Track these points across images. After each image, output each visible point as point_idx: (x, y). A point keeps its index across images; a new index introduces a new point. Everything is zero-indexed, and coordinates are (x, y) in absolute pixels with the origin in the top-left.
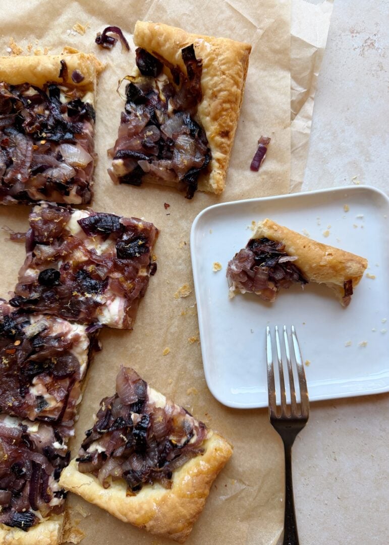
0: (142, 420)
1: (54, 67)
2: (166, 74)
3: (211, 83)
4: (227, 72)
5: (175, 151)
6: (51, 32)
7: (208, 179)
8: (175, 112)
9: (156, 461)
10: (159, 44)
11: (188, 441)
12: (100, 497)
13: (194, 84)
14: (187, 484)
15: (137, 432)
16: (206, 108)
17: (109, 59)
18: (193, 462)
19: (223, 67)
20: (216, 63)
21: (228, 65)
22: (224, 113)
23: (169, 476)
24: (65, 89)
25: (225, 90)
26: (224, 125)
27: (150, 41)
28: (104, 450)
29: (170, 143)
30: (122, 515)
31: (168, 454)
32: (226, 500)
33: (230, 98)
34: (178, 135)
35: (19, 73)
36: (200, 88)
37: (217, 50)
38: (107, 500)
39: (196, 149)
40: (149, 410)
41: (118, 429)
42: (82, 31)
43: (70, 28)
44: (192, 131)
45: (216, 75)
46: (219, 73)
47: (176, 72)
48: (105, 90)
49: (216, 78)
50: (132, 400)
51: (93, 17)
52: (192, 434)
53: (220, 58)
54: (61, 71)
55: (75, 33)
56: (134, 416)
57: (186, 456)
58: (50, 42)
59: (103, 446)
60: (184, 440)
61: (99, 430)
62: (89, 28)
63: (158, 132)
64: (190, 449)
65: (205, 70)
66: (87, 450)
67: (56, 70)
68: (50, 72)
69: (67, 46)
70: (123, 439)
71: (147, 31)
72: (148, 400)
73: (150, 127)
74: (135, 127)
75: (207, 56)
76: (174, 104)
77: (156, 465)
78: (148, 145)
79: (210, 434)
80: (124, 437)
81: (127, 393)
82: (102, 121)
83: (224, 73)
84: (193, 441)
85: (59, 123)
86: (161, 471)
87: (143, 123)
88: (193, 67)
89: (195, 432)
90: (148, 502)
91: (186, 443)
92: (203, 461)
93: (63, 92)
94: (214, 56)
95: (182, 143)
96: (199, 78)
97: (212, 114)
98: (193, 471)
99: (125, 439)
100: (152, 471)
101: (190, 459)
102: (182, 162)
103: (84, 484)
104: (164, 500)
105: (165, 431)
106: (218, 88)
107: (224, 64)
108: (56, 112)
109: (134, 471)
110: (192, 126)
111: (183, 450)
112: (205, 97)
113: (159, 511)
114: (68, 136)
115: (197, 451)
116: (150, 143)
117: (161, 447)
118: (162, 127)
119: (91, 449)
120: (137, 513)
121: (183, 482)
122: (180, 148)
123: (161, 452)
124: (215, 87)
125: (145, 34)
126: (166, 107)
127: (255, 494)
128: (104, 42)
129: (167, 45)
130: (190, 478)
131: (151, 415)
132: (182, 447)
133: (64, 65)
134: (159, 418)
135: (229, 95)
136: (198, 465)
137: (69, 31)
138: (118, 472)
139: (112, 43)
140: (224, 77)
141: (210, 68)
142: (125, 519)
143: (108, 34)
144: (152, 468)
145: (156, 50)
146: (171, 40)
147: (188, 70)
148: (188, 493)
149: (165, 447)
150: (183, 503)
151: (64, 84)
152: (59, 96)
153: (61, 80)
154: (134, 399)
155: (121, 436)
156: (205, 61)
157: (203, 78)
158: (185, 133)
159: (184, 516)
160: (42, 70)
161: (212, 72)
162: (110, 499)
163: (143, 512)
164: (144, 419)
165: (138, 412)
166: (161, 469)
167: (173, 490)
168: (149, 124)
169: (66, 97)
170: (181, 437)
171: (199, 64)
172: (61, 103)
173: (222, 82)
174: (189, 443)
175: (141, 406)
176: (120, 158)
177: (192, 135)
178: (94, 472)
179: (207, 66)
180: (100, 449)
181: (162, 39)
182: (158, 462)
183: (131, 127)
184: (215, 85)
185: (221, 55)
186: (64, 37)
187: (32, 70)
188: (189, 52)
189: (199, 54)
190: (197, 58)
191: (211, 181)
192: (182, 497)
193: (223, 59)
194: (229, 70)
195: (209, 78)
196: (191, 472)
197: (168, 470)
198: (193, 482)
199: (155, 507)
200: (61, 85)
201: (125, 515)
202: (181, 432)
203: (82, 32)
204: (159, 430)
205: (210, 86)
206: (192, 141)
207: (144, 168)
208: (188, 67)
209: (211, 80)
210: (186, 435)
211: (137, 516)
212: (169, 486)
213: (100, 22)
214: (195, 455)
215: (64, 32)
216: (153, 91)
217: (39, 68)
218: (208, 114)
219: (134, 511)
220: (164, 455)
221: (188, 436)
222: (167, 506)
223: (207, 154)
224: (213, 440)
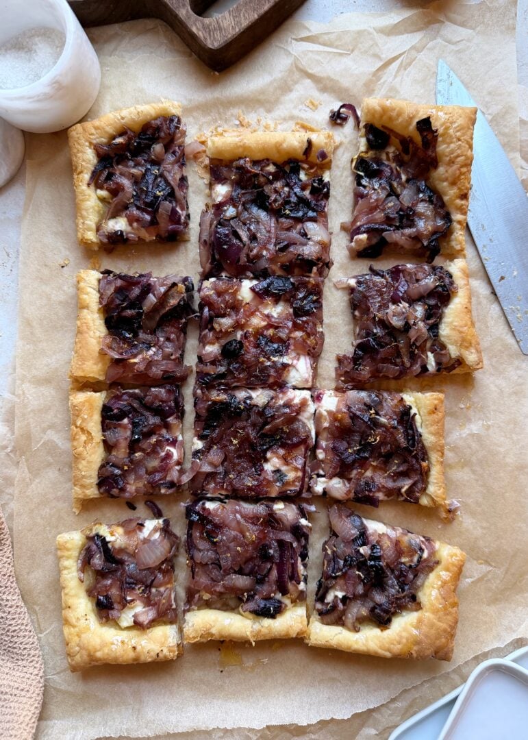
0: (372, 550)
1: (300, 145)
2: (395, 146)
3: (448, 150)
4: (462, 138)
5: (416, 219)
6: (281, 107)
7: (449, 241)
8: (408, 181)
9: (397, 588)
10: (390, 119)
11: (421, 557)
12: (356, 642)
13: (430, 153)
14: (436, 598)
15: (372, 563)
16: (443, 174)
17: (341, 135)
18: (432, 576)
19: (458, 134)
20: (451, 131)
21: (462, 131)
22: (463, 177)
23: (414, 598)
24: (306, 166)
25: (462, 156)
26: (463, 188)
27: (381, 116)
28: (344, 594)
29: (411, 211)
30: (386, 651)
31: (405, 576)
32: (472, 582)
33: (466, 162)
34: (417, 203)
35: (264, 149)
36: (436, 156)
37: (451, 119)
38: (364, 642)
39: (436, 214)
40: (373, 539)
41: (351, 566)
42: (314, 106)
43: (302, 103)
44: (430, 197)
45: (452, 143)
46: (455, 140)
47: (406, 142)
48: (338, 167)
49: (452, 146)
50: (354, 534)
51: (325, 94)
52: (422, 550)
53: (454, 126)
54: (307, 149)
55: (307, 109)
56: (362, 550)
57: (423, 574)
58: (280, 116)
59: (342, 590)
60: (416, 559)
61: (333, 575)
62: (321, 104)
63: (397, 202)
64: (424, 564)
65: (440, 139)
66: (326, 601)
67: (301, 147)
68: (295, 150)
69: (299, 121)
70: (359, 575)
71: (378, 108)
72: (368, 530)
73: (390, 198)
74: (377, 200)
75: (442, 126)
76: (407, 173)
77: (399, 592)
78: (391, 216)
79: (437, 545)
80: (360, 573)
81: (345, 529)
82: (336, 198)
83: (459, 140)
84: (425, 555)
85: (302, 200)
86: (404, 597)
87: (383, 195)
88: (429, 137)
89: (423, 547)
90: (405, 630)
91: (419, 561)
92: (441, 571)
93: (304, 169)
94: (449, 124)
95: (423, 211)
96: (435, 147)
97: (450, 179)
98: (437, 584)
99: (362, 575)
100: (397, 599)
101: (428, 575)
102: (427, 229)
103: (336, 634)
104: (420, 621)
105: (396, 556)
106: (455, 154)
107: (458, 131)
108: (297, 190)
109: (380, 605)
110: (428, 193)
111: (418, 568)
112: (440, 164)
113: (420, 633)
114: (311, 214)
115: (431, 564)
116: (393, 214)
117: (396, 573)
118: (401, 197)
119: (330, 598)
120: (399, 643)
121: (432, 598)
122: (420, 216)
123: (397, 578)
124: (452, 154)
125: (375, 111)
126: (399, 176)
127: (503, 576)
128: (337, 119)
129: (400, 120)
130: (437, 591)
131: (378, 542)
132: (417, 566)
133: (309, 142)
134: (387, 543)
135: (465, 160)
136: (439, 577)
137: (300, 107)
138: (364, 612)
139: (345, 119)
140: (460, 143)
141: (446, 136)
142: (388, 655)
143: (342, 110)
144: (395, 596)
145: (387, 125)
146: (404, 113)
147: (423, 141)
148: (441, 606)
149: (401, 571)
150: (439, 618)
151: (306, 161)
152: (299, 175)
153: (304, 157)
154: (355, 532)
155: (357, 572)
156: (441, 131)
157: (439, 146)
158: (422, 201)
159: (445, 631)
160: (287, 146)
161: (448, 140)
162: (367, 641)
163: (404, 641)
164: (374, 548)
165: (364, 544)
166: (405, 593)
167: (424, 609)
168: (389, 195)
169: (306, 174)
170: (412, 556)
171: (436, 134)
172: (301, 181)
173: (458, 149)
174: (422, 559)
175: (363, 538)
176: (364, 232)
177: (430, 201)
178: (339, 621)
179: (443, 135)
180: (340, 594)
181: (394, 114)
182: (400, 588)
183: (372, 201)
184: (452, 152)
185: (455, 122)
186: (296, 113)
187: (278, 147)
188: (425, 124)
189: (436, 125)
190: (433, 129)
191: (453, 243)
192: (437, 612)
193: (458, 126)
194: (463, 136)
195: (444, 146)
196: (435, 586)
197: (411, 593)
198: (441, 594)
199: (415, 632)
200: (302, 162)
201: (389, 650)
202: (412, 551)
203: (314, 108)
204: (391, 556)
205: (447, 154)
206: (431, 207)
207: (388, 239)
208: (424, 138)
209: (447, 147)
210: (416, 552)
211: (399, 646)
212: (419, 607)
213: (332, 99)
214: (431, 569)
215: (295, 107)
216: (384, 163)
217: (285, 145)
218: (446, 180)
219: (395, 643)
220: (403, 579)
221: (419, 552)
222: (425, 625)
223: (447, 217)
224: (442, 549)
